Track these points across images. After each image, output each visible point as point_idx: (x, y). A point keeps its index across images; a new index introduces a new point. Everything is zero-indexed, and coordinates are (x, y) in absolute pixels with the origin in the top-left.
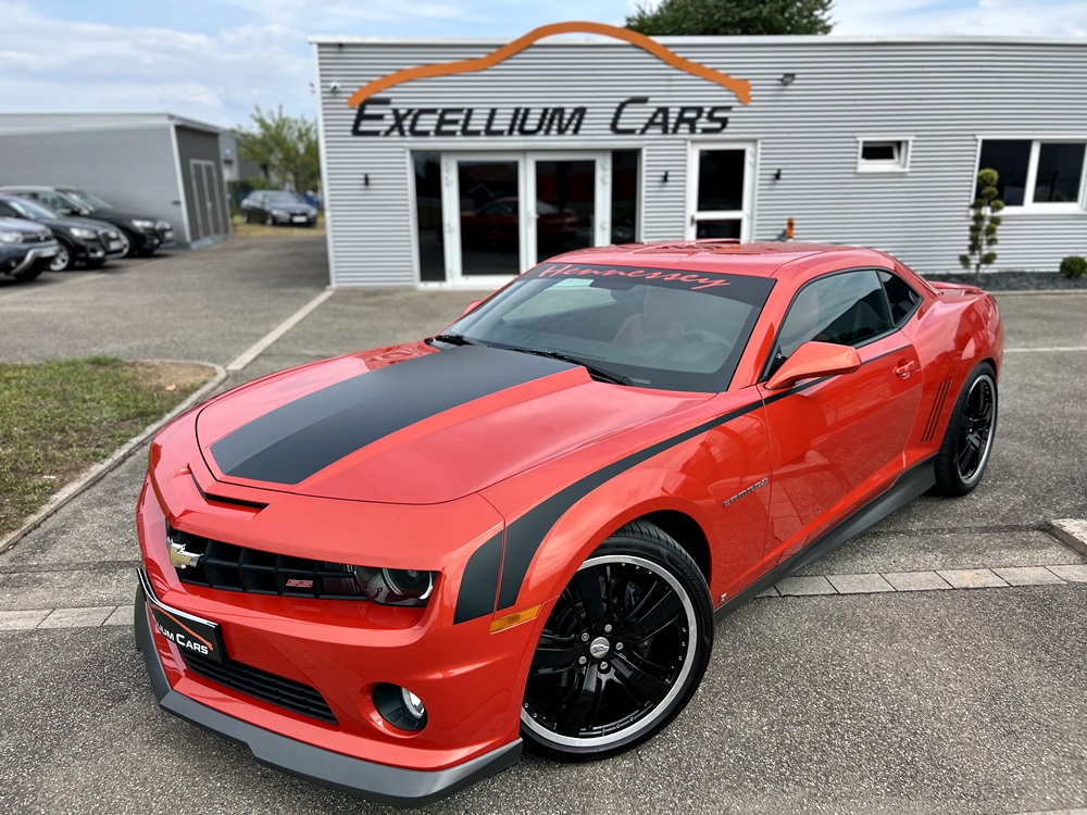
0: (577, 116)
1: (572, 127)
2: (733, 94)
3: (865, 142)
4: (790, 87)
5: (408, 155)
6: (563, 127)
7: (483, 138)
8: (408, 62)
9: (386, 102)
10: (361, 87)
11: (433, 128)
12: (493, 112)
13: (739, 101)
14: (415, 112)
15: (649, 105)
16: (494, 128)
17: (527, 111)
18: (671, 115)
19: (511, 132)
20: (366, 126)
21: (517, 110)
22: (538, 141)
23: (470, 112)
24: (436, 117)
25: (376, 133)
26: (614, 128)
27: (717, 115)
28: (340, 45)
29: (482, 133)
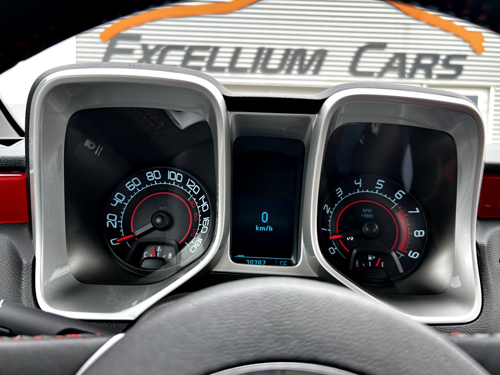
0: (317, 58)
1: (312, 68)
2: (467, 44)
6: (304, 67)
7: (227, 74)
9: (137, 38)
11: (179, 63)
12: (238, 51)
13: (474, 51)
14: (163, 48)
15: (387, 50)
16: (238, 66)
17: (270, 51)
18: (408, 61)
19: (253, 70)
21: (261, 50)
22: (281, 79)
23: (216, 49)
24: (183, 53)
26: (353, 70)
27: (453, 62)
29: (227, 70)
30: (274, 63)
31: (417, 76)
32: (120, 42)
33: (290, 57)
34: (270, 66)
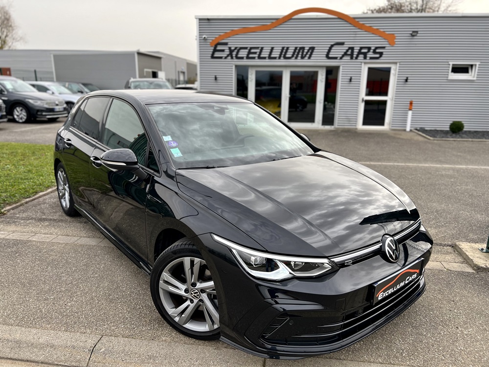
0: (310, 51)
1: (308, 56)
2: (386, 41)
3: (453, 65)
4: (415, 37)
5: (234, 67)
6: (304, 56)
7: (267, 60)
8: (236, 27)
9: (226, 44)
10: (216, 37)
11: (245, 56)
12: (272, 49)
13: (390, 44)
14: (238, 49)
15: (344, 46)
16: (272, 56)
17: (288, 48)
18: (355, 51)
19: (280, 58)
20: (217, 54)
21: (283, 48)
22: (293, 62)
23: (262, 48)
24: (247, 51)
25: (221, 58)
26: (328, 57)
27: (378, 51)
28: (208, 19)
29: (267, 58)
30: (289, 55)
31: (359, 58)
32: (219, 46)
33: (297, 51)
34: (287, 56)
